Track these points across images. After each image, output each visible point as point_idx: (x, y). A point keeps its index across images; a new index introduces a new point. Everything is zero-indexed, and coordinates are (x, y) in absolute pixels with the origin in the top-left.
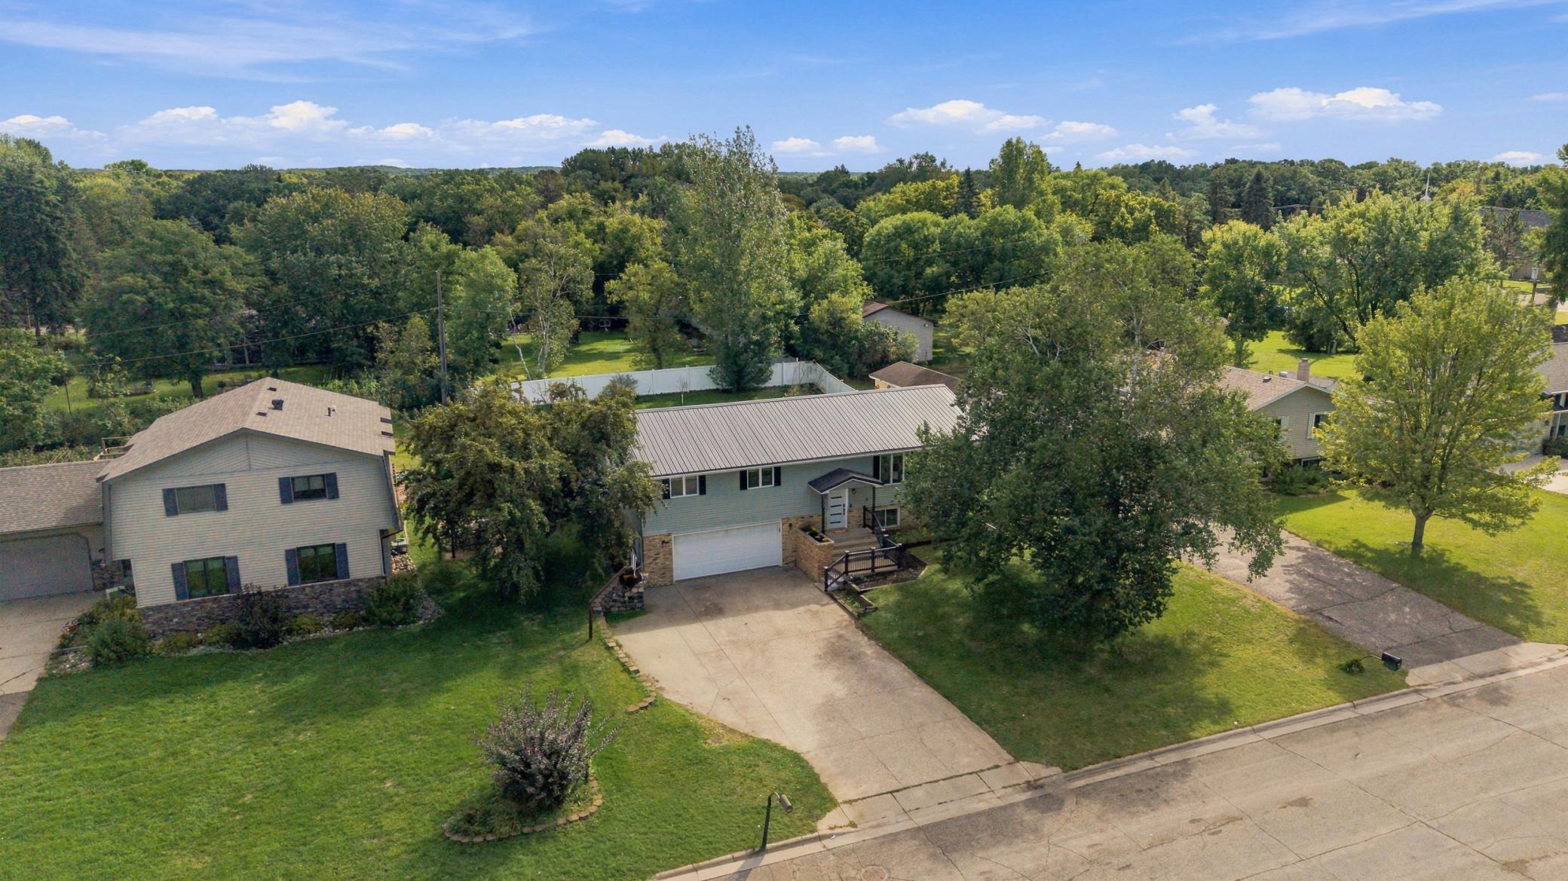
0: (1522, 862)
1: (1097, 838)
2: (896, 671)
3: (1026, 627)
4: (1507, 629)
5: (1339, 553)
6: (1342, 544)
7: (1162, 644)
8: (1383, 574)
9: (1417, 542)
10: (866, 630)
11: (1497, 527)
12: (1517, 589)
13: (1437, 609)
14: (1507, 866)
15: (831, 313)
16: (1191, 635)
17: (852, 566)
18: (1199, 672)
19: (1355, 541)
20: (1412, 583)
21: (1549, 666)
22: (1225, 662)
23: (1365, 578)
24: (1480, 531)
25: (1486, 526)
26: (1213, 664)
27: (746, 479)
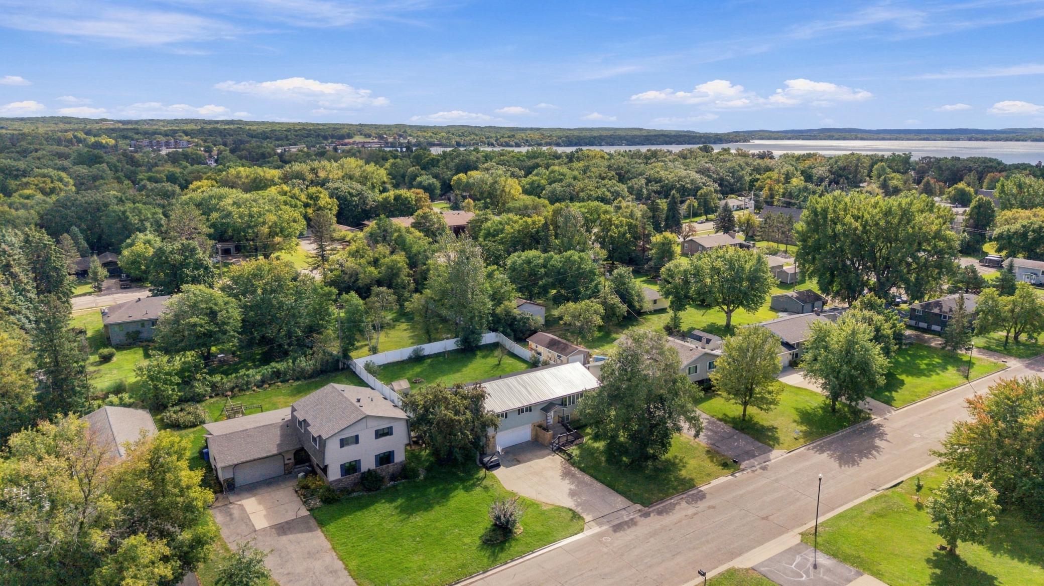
0: (767, 517)
1: (661, 523)
2: (587, 478)
3: (624, 459)
4: (770, 446)
5: (720, 420)
6: (720, 416)
7: (667, 461)
8: (733, 427)
9: (744, 415)
10: (573, 464)
11: (768, 410)
12: (773, 429)
13: (750, 439)
14: (763, 519)
15: (506, 311)
16: (676, 457)
17: (561, 440)
18: (680, 470)
19: (724, 414)
20: (742, 430)
21: (781, 458)
22: (687, 466)
23: (727, 429)
24: (763, 411)
25: (765, 410)
26: (684, 466)
27: (520, 411)
